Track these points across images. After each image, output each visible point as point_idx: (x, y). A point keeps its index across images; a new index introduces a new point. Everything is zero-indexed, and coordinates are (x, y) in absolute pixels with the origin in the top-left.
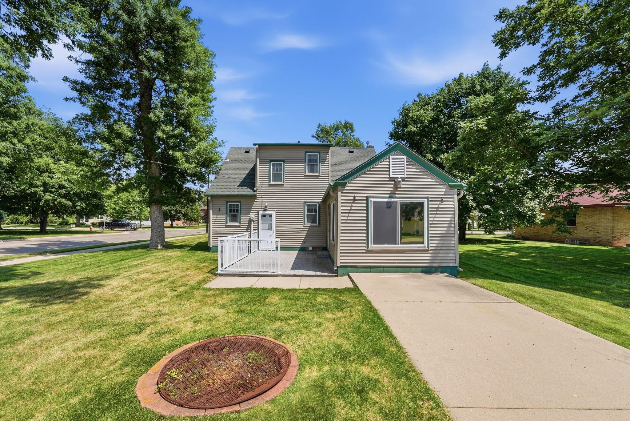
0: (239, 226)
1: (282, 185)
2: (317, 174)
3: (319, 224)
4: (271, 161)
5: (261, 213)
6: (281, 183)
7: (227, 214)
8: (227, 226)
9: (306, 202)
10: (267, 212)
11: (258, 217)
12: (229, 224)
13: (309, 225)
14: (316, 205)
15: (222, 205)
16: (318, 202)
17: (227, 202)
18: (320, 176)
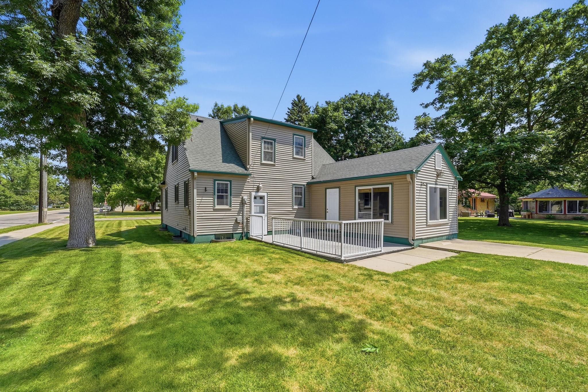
0: (229, 210)
1: (274, 165)
2: (302, 158)
3: (304, 207)
4: (263, 138)
5: (253, 194)
6: (272, 163)
7: (215, 194)
8: (215, 210)
9: (294, 184)
10: (260, 194)
11: (250, 198)
12: (217, 207)
13: (296, 207)
14: (301, 188)
15: (208, 183)
16: (304, 185)
17: (215, 180)
18: (305, 160)
